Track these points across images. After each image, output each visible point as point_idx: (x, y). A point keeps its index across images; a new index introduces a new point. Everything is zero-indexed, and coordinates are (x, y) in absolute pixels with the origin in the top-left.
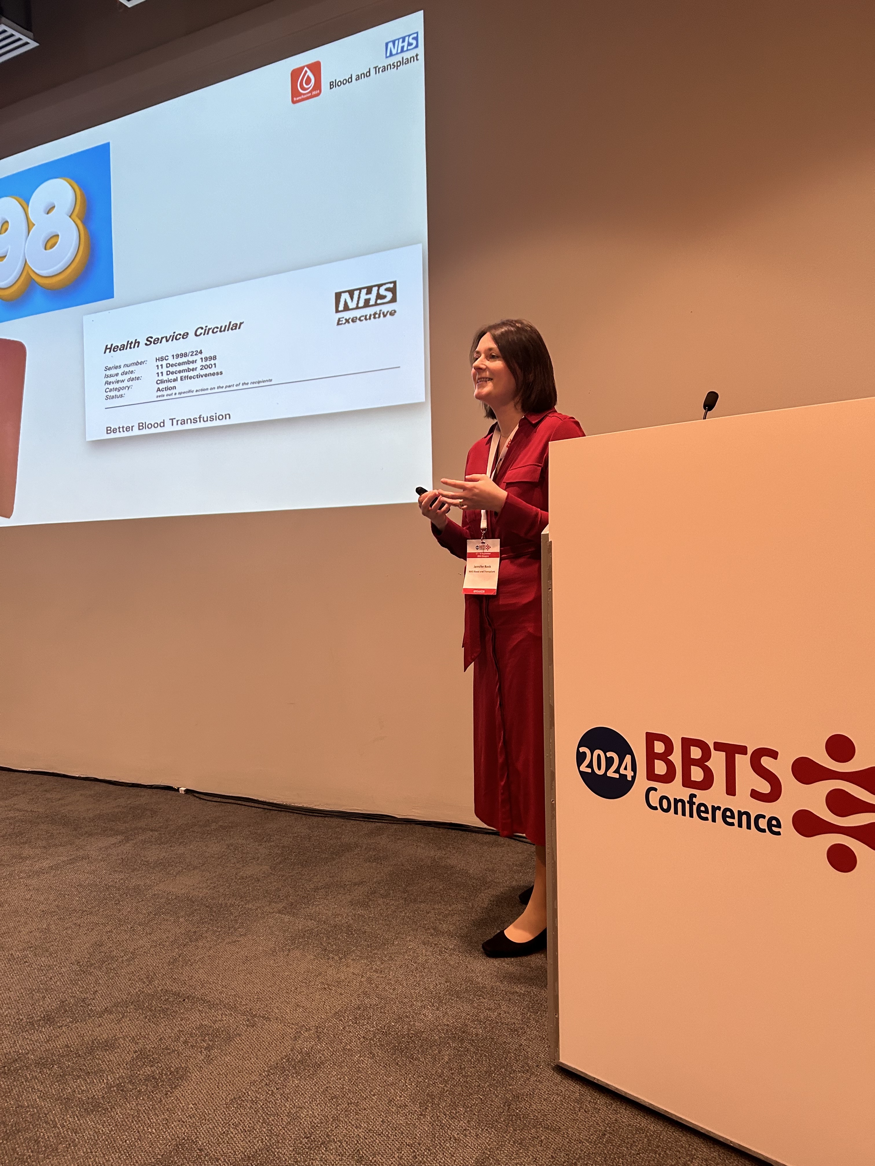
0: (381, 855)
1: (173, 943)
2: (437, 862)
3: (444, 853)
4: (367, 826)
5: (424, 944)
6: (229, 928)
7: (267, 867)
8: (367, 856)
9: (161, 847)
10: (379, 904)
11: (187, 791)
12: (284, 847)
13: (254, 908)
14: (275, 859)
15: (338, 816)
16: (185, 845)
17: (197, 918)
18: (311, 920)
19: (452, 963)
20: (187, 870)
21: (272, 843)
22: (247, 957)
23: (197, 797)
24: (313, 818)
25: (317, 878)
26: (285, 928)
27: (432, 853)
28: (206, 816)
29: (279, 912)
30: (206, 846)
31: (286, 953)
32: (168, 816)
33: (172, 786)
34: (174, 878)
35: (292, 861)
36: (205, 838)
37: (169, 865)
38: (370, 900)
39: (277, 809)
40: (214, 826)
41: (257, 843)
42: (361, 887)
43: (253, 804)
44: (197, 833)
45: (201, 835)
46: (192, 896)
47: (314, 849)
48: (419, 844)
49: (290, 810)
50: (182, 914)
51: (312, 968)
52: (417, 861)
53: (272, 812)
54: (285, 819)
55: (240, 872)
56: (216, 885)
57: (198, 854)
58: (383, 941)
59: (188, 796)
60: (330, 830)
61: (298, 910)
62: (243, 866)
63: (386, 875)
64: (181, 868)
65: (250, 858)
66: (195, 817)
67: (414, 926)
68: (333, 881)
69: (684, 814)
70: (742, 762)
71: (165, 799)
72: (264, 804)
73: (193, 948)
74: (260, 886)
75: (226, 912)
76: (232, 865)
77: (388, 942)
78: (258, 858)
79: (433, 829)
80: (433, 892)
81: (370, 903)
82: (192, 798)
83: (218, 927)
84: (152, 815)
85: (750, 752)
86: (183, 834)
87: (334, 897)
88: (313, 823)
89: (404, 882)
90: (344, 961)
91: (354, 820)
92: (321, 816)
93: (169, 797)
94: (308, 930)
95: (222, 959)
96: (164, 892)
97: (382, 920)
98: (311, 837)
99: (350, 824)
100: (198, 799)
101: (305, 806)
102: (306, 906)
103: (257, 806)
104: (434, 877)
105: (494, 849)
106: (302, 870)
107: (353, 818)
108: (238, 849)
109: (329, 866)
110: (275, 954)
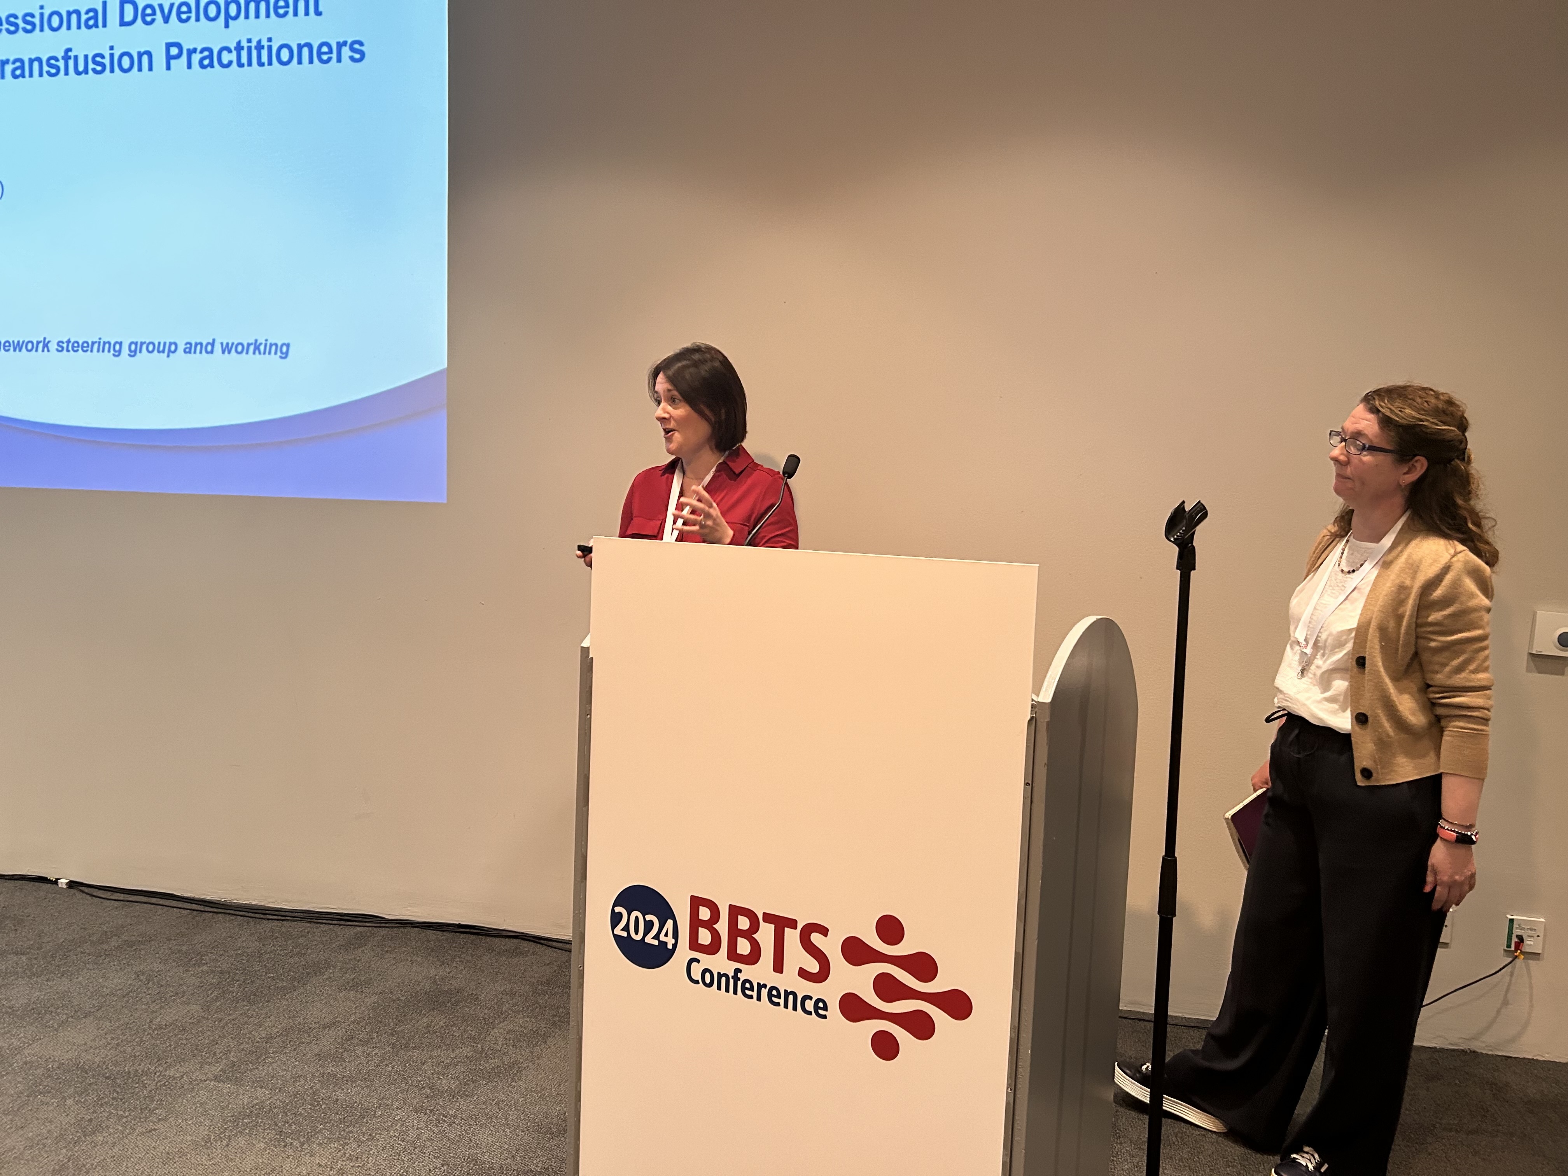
0: (363, 979)
1: (57, 1140)
2: (439, 985)
3: (448, 970)
4: (344, 932)
5: (416, 1112)
6: (141, 1109)
7: (198, 1008)
8: (342, 981)
9: (32, 981)
10: (357, 1056)
11: (72, 884)
12: (222, 972)
13: (178, 1075)
14: (210, 992)
15: (302, 919)
16: (71, 976)
17: (92, 1098)
18: (262, 1087)
19: (452, 1137)
20: (75, 1019)
21: (205, 968)
22: (168, 1154)
23: (87, 894)
24: (266, 922)
25: (271, 1021)
26: (224, 1104)
27: (433, 972)
28: (102, 926)
29: (216, 1078)
30: (103, 977)
31: (225, 1143)
32: (42, 927)
33: (46, 876)
34: (56, 1033)
35: (234, 994)
36: (102, 964)
37: (45, 1011)
38: (346, 1050)
39: (212, 910)
40: (114, 942)
41: (181, 969)
42: (333, 1031)
43: (174, 902)
44: (89, 955)
45: (94, 958)
46: (84, 1062)
47: (266, 973)
48: (415, 958)
49: (231, 912)
50: (71, 1091)
51: (263, 1162)
52: (411, 985)
53: (204, 915)
54: (224, 925)
55: (157, 1017)
56: (119, 1041)
57: (91, 990)
58: (360, 1113)
59: (72, 891)
60: (290, 942)
61: (243, 1074)
62: (161, 1007)
63: (369, 1010)
64: (65, 1017)
65: (172, 994)
66: (85, 929)
67: (403, 1085)
68: (294, 1024)
69: (727, 990)
70: (792, 937)
71: (35, 897)
72: (191, 901)
73: (89, 1146)
74: (186, 1039)
75: (137, 1085)
76: (143, 1006)
77: (368, 1114)
78: (184, 992)
79: (434, 934)
80: (431, 1032)
81: (345, 1054)
82: (79, 895)
83: (125, 1109)
84: (15, 926)
85: (800, 926)
86: (66, 958)
87: (295, 1050)
88: (265, 931)
89: (393, 1019)
90: (307, 1147)
91: (326, 924)
92: (278, 920)
93: (42, 894)
94: (257, 1103)
95: (132, 1159)
96: (41, 1058)
97: (362, 1081)
98: (262, 954)
99: (319, 930)
100: (88, 897)
101: (254, 903)
102: (254, 1067)
103: (180, 906)
104: (434, 1009)
105: (514, 961)
106: (248, 1010)
107: (324, 921)
108: (153, 980)
109: (287, 1000)
110: (209, 1145)
